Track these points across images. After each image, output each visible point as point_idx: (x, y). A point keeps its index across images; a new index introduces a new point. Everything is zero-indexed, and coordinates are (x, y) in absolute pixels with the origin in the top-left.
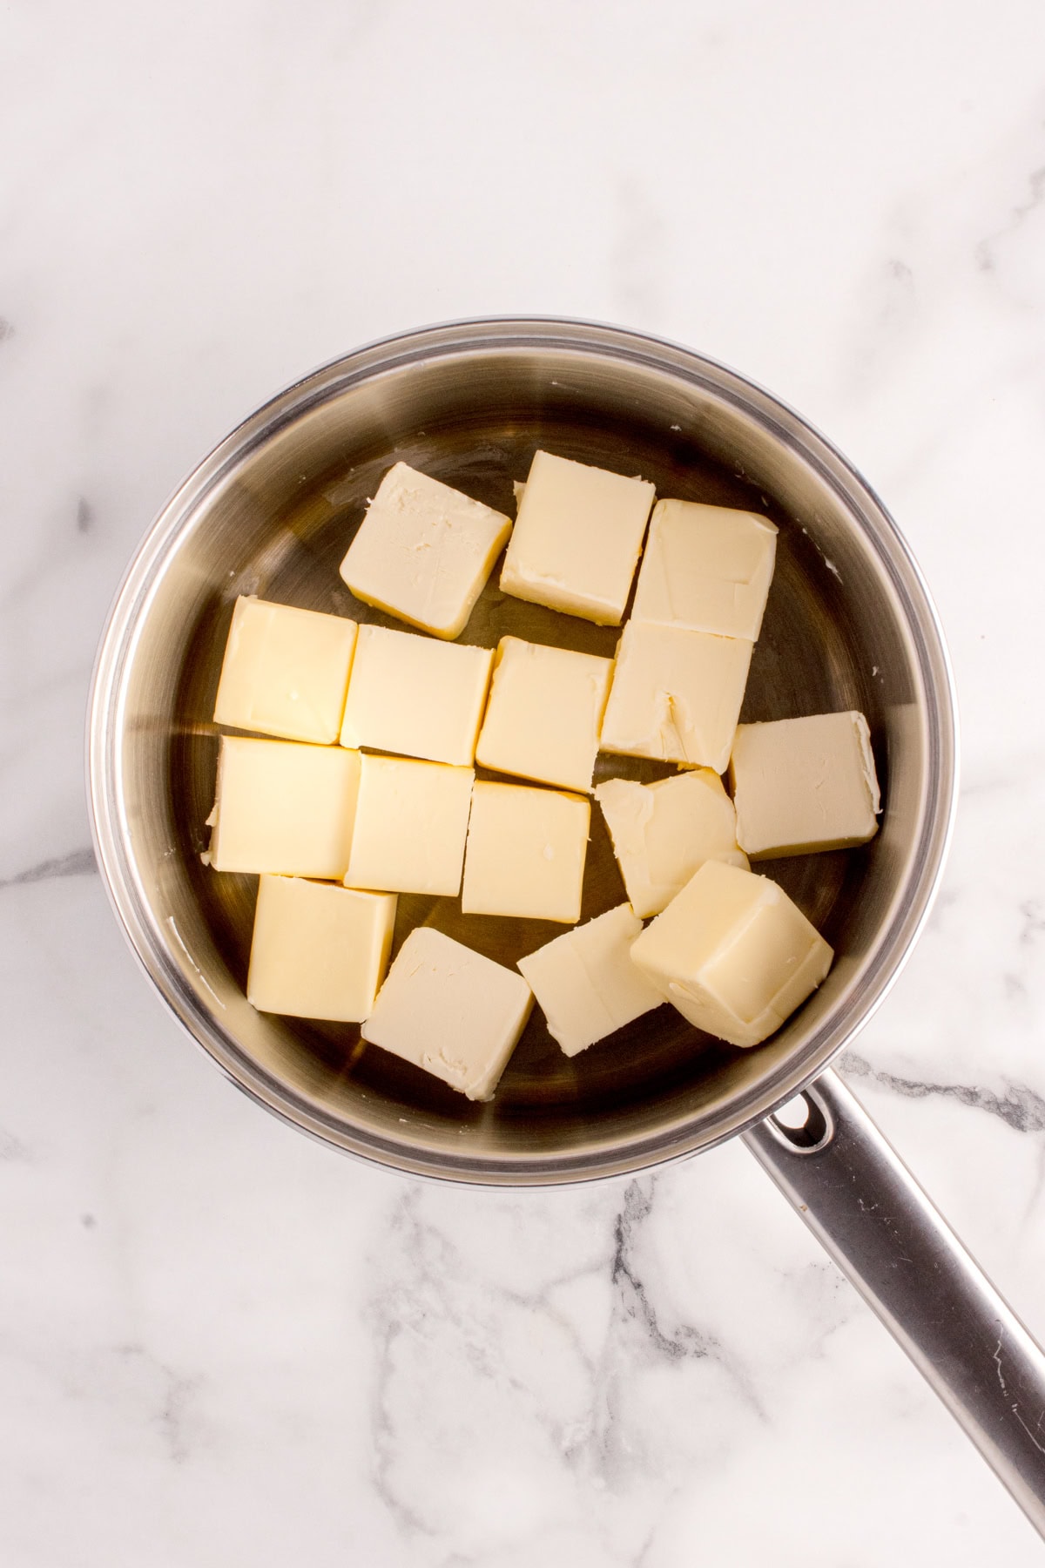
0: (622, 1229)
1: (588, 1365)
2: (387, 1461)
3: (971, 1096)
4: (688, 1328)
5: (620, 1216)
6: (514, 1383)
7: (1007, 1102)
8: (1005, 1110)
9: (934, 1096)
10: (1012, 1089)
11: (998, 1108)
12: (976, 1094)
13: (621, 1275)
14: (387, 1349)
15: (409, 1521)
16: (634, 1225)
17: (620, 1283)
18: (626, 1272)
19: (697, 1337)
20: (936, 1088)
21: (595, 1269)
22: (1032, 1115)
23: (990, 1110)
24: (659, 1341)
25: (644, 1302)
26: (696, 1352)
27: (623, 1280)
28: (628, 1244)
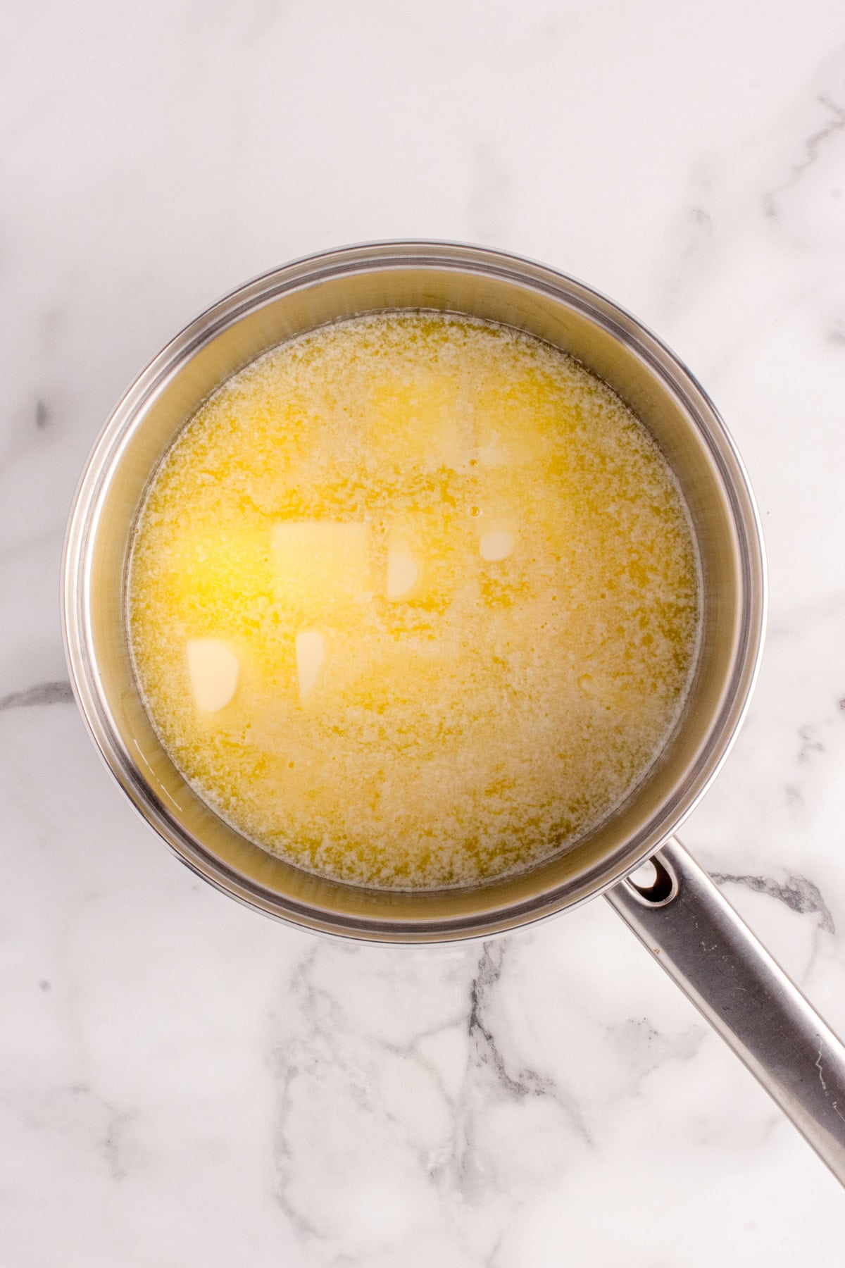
0: (476, 991)
1: (449, 1101)
2: (286, 1180)
3: (759, 884)
4: (530, 1072)
5: (475, 981)
6: (390, 1117)
7: (788, 889)
8: (786, 895)
9: (728, 883)
10: (791, 878)
11: (781, 894)
12: (763, 882)
13: (475, 1029)
14: (286, 1089)
15: (304, 1228)
16: (486, 988)
17: (475, 1035)
18: (479, 1026)
19: (537, 1079)
20: (730, 878)
21: (455, 1024)
22: (808, 899)
23: (773, 895)
24: (506, 1082)
25: (495, 1050)
26: (536, 1091)
27: (477, 1033)
28: (481, 1003)
